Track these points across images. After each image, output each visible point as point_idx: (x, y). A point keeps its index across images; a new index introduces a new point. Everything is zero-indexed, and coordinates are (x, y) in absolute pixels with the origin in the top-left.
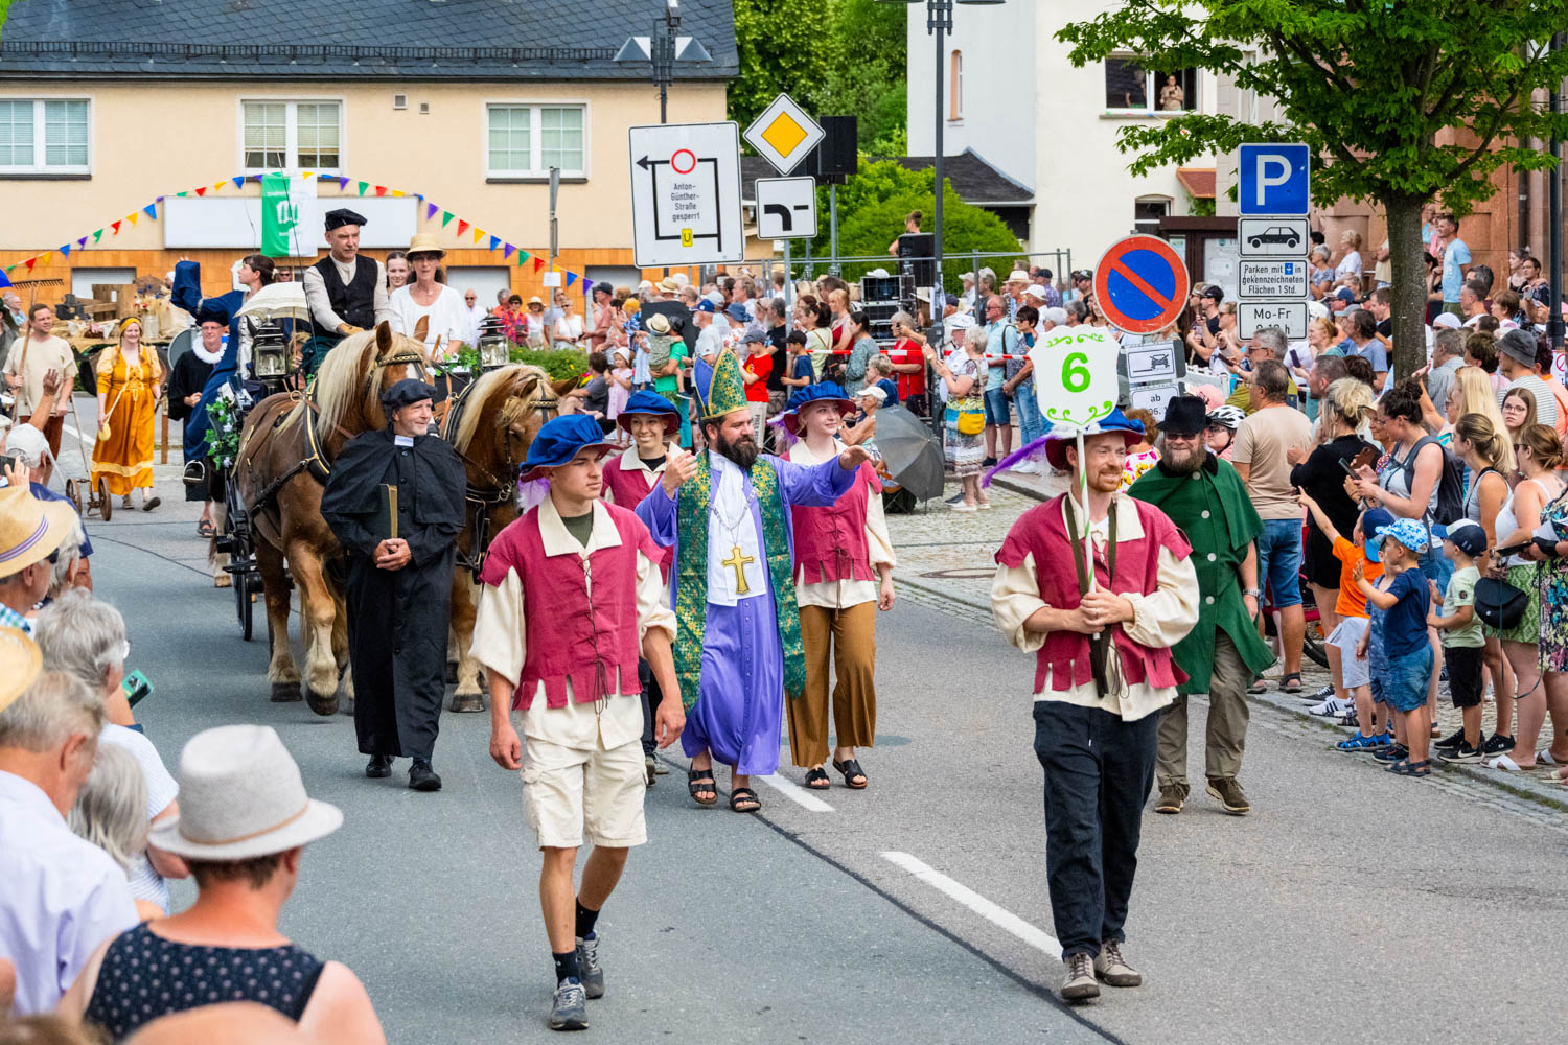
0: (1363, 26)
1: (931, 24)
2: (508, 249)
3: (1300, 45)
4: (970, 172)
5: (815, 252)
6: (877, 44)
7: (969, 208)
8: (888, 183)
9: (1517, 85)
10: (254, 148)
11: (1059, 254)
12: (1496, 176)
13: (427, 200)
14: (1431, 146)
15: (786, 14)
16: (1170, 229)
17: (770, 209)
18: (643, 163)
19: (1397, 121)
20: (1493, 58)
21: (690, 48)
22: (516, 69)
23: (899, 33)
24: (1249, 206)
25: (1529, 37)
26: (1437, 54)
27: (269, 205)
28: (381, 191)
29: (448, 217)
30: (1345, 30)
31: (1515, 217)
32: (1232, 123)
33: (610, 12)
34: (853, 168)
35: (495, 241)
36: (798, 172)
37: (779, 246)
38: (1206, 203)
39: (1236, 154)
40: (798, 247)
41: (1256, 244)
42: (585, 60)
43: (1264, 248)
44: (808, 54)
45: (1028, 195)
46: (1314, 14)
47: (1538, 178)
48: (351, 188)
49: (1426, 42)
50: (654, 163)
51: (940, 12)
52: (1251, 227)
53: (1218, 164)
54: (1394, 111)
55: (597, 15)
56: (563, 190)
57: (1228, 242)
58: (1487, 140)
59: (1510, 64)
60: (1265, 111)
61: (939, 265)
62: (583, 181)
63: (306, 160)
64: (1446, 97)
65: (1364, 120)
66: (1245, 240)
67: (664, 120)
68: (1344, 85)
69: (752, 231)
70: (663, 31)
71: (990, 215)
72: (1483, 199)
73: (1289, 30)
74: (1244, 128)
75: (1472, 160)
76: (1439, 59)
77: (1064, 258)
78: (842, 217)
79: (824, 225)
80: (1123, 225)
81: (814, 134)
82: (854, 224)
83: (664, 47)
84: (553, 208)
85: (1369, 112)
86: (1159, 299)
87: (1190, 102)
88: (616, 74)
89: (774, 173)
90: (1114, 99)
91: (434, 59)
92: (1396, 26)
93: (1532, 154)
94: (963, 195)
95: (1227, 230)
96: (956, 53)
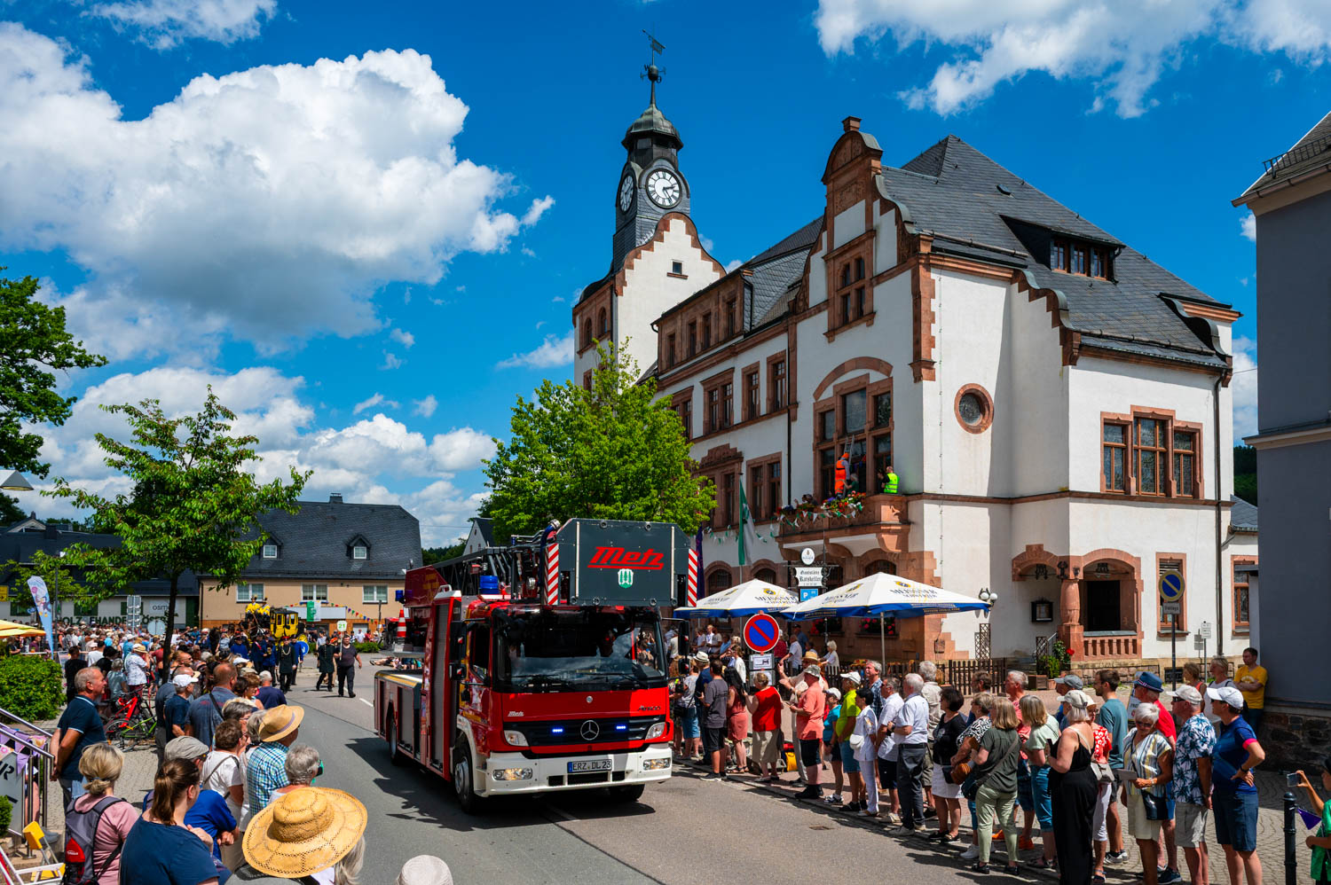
2: (369, 619)
10: (306, 595)
13: (347, 607)
22: (371, 577)
27: (309, 609)
28: (336, 605)
29: (354, 611)
33: (394, 564)
35: (365, 617)
42: (387, 575)
48: (329, 604)
55: (391, 564)
56: (382, 606)
62: (386, 603)
63: (318, 598)
84: (380, 610)
88: (396, 578)
91: (350, 574)
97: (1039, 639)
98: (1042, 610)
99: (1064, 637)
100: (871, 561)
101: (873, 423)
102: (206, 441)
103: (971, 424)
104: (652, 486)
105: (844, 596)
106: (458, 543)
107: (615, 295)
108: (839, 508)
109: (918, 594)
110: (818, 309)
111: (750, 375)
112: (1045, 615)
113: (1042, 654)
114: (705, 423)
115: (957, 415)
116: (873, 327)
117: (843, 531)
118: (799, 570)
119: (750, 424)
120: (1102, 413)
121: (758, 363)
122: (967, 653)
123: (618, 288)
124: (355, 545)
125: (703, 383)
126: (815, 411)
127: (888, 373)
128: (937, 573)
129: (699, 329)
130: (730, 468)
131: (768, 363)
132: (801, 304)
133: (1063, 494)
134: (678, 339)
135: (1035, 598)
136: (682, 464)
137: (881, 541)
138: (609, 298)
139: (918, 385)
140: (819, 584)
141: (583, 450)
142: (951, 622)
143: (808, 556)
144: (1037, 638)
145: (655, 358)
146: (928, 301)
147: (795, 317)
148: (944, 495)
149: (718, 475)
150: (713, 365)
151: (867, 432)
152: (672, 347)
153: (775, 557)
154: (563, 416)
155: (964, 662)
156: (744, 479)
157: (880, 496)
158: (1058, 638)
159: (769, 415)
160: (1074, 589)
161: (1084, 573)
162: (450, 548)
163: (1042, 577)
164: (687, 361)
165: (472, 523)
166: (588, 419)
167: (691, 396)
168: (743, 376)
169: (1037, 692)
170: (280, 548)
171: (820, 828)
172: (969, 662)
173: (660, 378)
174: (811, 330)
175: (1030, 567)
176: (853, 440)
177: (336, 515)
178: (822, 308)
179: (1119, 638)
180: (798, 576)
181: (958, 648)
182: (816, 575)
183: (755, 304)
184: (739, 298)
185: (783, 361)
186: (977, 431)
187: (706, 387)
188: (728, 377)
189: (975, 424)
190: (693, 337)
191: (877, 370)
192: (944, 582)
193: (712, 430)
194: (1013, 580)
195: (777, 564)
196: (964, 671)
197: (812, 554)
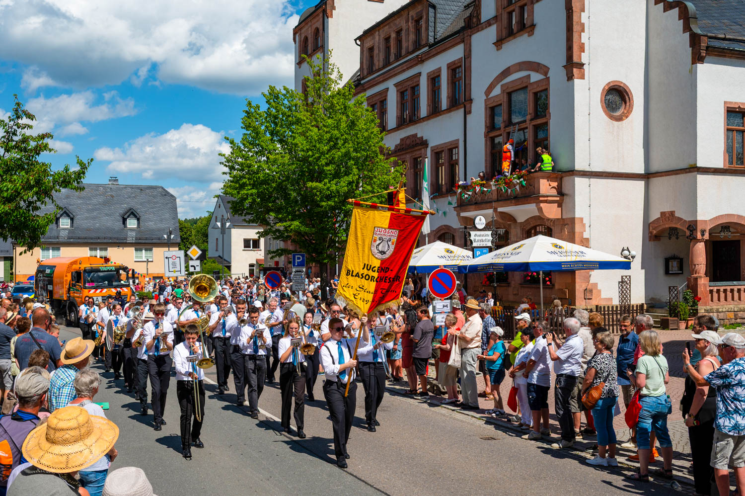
2: (139, 274)
17: (192, 266)
18: (167, 258)
21: (174, 237)
22: (140, 241)
34: (207, 258)
36: (197, 259)
42: (152, 240)
45: (230, 263)
51: (223, 230)
55: (157, 231)
56: (149, 263)
61: (223, 276)
62: (152, 262)
67: (169, 251)
70: (169, 234)
79: (202, 268)
80: (247, 268)
81: (200, 252)
83: (169, 237)
84: (147, 266)
88: (159, 242)
89: (192, 259)
91: (125, 239)
97: (672, 288)
98: (674, 265)
99: (693, 287)
100: (532, 225)
101: (533, 115)
102: (15, 138)
103: (615, 114)
104: (354, 167)
105: (510, 254)
106: (207, 215)
107: (326, 18)
108: (506, 183)
109: (570, 254)
110: (489, 23)
111: (434, 79)
112: (676, 269)
113: (674, 300)
114: (398, 117)
115: (602, 107)
116: (533, 37)
117: (509, 202)
118: (473, 233)
119: (433, 118)
120: (725, 103)
121: (440, 69)
122: (611, 299)
123: (328, 11)
124: (128, 217)
125: (396, 85)
126: (486, 105)
127: (546, 74)
128: (586, 235)
129: (392, 43)
130: (418, 153)
131: (448, 68)
132: (475, 20)
133: (692, 170)
134: (376, 51)
135: (667, 256)
136: (378, 149)
137: (540, 210)
138: (321, 20)
139: (570, 82)
140: (490, 244)
141: (299, 140)
142: (597, 276)
143: (480, 222)
144: (670, 288)
145: (358, 66)
146: (579, 15)
147: (469, 30)
148: (592, 172)
149: (408, 157)
150: (404, 71)
151: (528, 122)
152: (372, 57)
153: (455, 223)
154: (284, 114)
155: (608, 307)
156: (427, 162)
157: (539, 174)
158: (688, 287)
159: (449, 110)
160: (700, 248)
161: (710, 234)
162: (200, 218)
163: (674, 238)
164: (384, 68)
165: (216, 199)
166: (303, 115)
167: (386, 96)
168: (428, 79)
169: (670, 331)
170: (72, 219)
171: (488, 439)
172: (613, 307)
173: (362, 82)
174: (484, 40)
175: (663, 231)
176: (517, 129)
177: (113, 194)
178: (492, 22)
179: (739, 287)
180: (472, 238)
181: (603, 296)
182: (486, 238)
183: (438, 21)
184: (425, 17)
185: (460, 66)
186: (619, 119)
187: (399, 88)
188: (415, 80)
189: (618, 113)
190: (388, 48)
191: (537, 71)
192: (592, 243)
193: (402, 123)
194: (650, 240)
195: (455, 229)
196: (608, 314)
197: (484, 221)
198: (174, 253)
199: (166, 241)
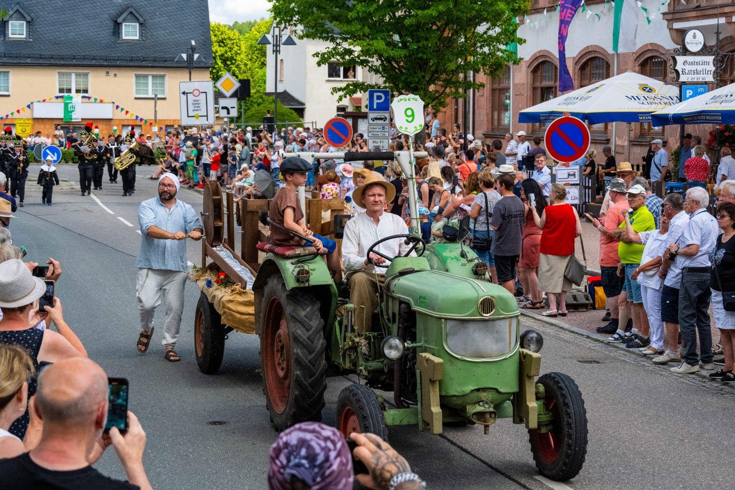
0: (408, 54)
1: (274, 51)
2: (141, 120)
3: (388, 60)
4: (285, 97)
5: (237, 122)
6: (257, 57)
7: (285, 108)
8: (260, 100)
9: (455, 72)
10: (62, 87)
11: (313, 123)
12: (448, 100)
13: (116, 104)
14: (428, 90)
15: (229, 48)
16: (348, 115)
17: (223, 108)
18: (184, 93)
19: (417, 83)
20: (447, 64)
21: (199, 57)
22: (144, 63)
23: (264, 54)
24: (371, 109)
25: (458, 58)
26: (430, 62)
27: (66, 105)
28: (101, 101)
29: (122, 109)
30: (402, 55)
31: (453, 113)
32: (366, 84)
33: (174, 46)
34: (249, 95)
35: (137, 117)
36: (232, 96)
37: (226, 120)
38: (358, 108)
39: (367, 93)
40: (232, 120)
41: (373, 121)
42: (166, 61)
43: (376, 122)
44: (235, 60)
45: (303, 104)
46: (392, 50)
47: (461, 101)
48: (92, 100)
49: (427, 58)
50: (187, 93)
51: (276, 47)
52: (372, 115)
53: (362, 96)
54: (416, 80)
55: (170, 47)
56: (159, 102)
57: (365, 120)
58: (445, 89)
59: (452, 66)
60: (378, 80)
61: (275, 126)
62: (165, 99)
63: (78, 91)
64: (433, 75)
65: (407, 83)
66: (370, 119)
67: (190, 80)
68: (401, 71)
69: (218, 115)
70: (190, 52)
71: (292, 111)
72: (444, 107)
73: (385, 55)
74: (370, 85)
75: (440, 95)
76: (431, 64)
77: (314, 124)
78: (246, 111)
79: (240, 112)
80: (333, 114)
81: (237, 85)
82: (249, 113)
83: (190, 57)
84: (155, 107)
85: (409, 80)
86: (343, 137)
87: (354, 76)
88: (175, 65)
89: (225, 97)
90: (330, 75)
91: (118, 60)
92: (417, 54)
93: (459, 93)
94: (283, 104)
95: (365, 116)
96: (282, 60)
124: (124, 21)
140: (710, 78)
170: (30, 25)
180: (679, 67)
182: (705, 67)
195: (664, 50)
198: (196, 85)
199: (186, 65)
